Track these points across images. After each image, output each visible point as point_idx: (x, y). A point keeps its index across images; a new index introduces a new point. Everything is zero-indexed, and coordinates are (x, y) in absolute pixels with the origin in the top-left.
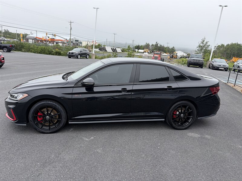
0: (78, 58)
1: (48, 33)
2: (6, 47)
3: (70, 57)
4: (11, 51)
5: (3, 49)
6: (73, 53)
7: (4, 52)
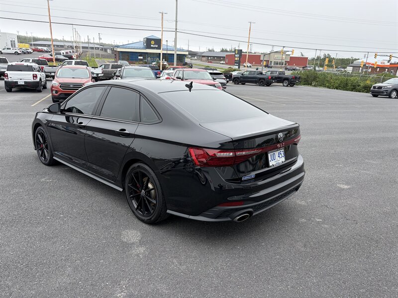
0: (390, 97)
1: (378, 54)
2: (287, 79)
3: (375, 96)
4: (294, 84)
5: (283, 83)
6: (380, 88)
7: (284, 86)
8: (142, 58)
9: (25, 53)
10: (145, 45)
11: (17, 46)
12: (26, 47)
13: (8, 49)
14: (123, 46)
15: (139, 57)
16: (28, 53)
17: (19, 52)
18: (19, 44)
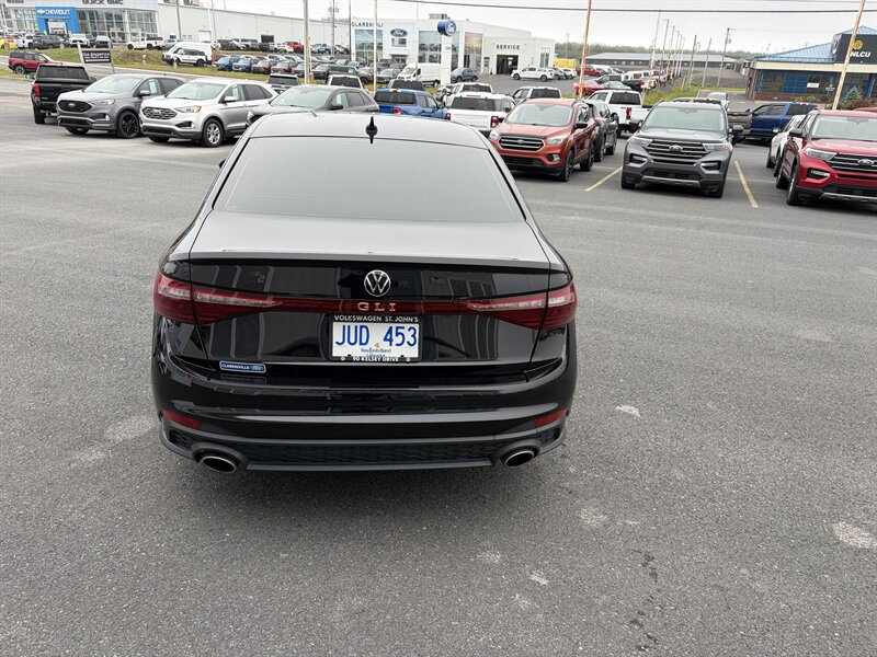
8: (816, 85)
9: (559, 78)
10: (834, 52)
11: (550, 65)
12: (568, 66)
13: (531, 69)
14: (773, 58)
15: (809, 85)
16: (567, 78)
17: (549, 76)
18: (557, 60)
